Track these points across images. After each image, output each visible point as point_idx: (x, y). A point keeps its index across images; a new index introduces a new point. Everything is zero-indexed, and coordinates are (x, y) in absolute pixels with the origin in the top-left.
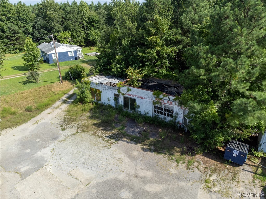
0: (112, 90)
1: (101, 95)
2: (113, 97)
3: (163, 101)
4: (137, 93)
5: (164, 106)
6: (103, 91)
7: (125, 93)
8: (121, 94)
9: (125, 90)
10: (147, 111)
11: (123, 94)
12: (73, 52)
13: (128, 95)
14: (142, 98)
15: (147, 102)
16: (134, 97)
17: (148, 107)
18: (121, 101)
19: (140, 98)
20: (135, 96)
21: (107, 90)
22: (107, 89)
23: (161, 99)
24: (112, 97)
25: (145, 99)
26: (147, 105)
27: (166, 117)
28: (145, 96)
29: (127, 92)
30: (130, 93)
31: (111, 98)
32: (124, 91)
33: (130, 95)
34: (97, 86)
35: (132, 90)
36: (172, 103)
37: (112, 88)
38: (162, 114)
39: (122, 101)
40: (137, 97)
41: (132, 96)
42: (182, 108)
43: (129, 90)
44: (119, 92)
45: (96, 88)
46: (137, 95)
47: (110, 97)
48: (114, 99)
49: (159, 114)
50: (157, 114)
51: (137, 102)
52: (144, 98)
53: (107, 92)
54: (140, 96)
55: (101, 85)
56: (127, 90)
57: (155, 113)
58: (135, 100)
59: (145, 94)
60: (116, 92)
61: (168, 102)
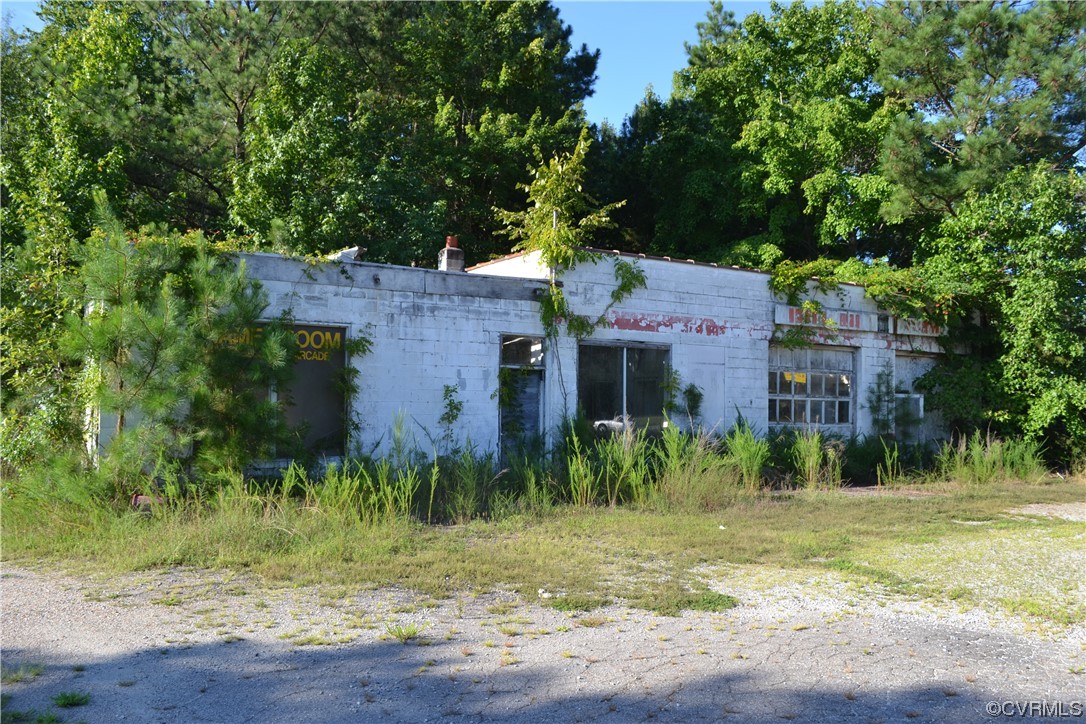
0: (486, 305)
2: (486, 374)
3: (825, 318)
4: (681, 296)
5: (809, 364)
7: (592, 312)
8: (562, 327)
9: (598, 290)
11: (580, 325)
13: (621, 323)
14: (713, 329)
15: (741, 354)
16: (661, 336)
18: (562, 393)
19: (699, 330)
20: (669, 323)
21: (427, 319)
22: (433, 309)
24: (472, 376)
25: (728, 332)
26: (741, 373)
27: (822, 428)
28: (729, 312)
29: (617, 296)
30: (636, 304)
31: (463, 384)
32: (588, 301)
33: (635, 325)
34: (317, 289)
36: (859, 324)
37: (485, 288)
38: (804, 420)
39: (572, 387)
41: (649, 327)
42: (889, 343)
43: (630, 282)
46: (680, 312)
47: (454, 382)
48: (494, 384)
49: (787, 424)
50: (779, 428)
51: (682, 371)
52: (723, 328)
53: (430, 334)
54: (699, 313)
56: (614, 284)
57: (773, 424)
58: (664, 352)
59: (728, 292)
60: (523, 319)
61: (843, 319)
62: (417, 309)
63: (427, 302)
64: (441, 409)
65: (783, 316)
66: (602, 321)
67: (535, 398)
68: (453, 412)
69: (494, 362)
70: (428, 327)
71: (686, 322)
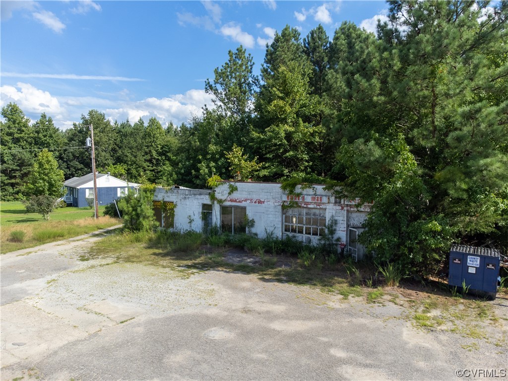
0: (199, 197)
1: (175, 213)
2: (199, 212)
3: (303, 198)
4: (249, 193)
5: (305, 213)
6: (178, 204)
7: (223, 198)
8: (216, 202)
9: (225, 192)
10: (270, 230)
11: (220, 201)
12: (126, 189)
13: (231, 201)
14: (260, 202)
15: (270, 210)
16: (243, 204)
17: (271, 219)
18: (216, 218)
19: (255, 202)
20: (246, 200)
21: (187, 200)
22: (188, 198)
23: (299, 195)
24: (196, 213)
25: (266, 203)
26: (270, 216)
27: (312, 237)
28: (266, 197)
29: (230, 194)
30: (235, 195)
31: (194, 215)
32: (222, 195)
33: (235, 201)
34: (169, 194)
35: (239, 189)
36: (321, 200)
37: (199, 193)
38: (303, 233)
39: (219, 217)
40: (249, 201)
41: (239, 202)
42: (342, 208)
43: (233, 189)
44: (213, 198)
45: (165, 200)
46: (249, 197)
47: (192, 215)
48: (201, 215)
49: (295, 234)
50: (291, 234)
51: (250, 214)
52: (264, 202)
53: (188, 203)
54: (255, 197)
55: (175, 191)
56: (229, 191)
57: (288, 233)
58: (244, 209)
59: (266, 191)
60: (207, 200)
61: (313, 199)
62: (185, 198)
63: (187, 197)
66: (225, 200)
67: (211, 219)
69: (201, 210)
70: (188, 202)
71: (251, 200)
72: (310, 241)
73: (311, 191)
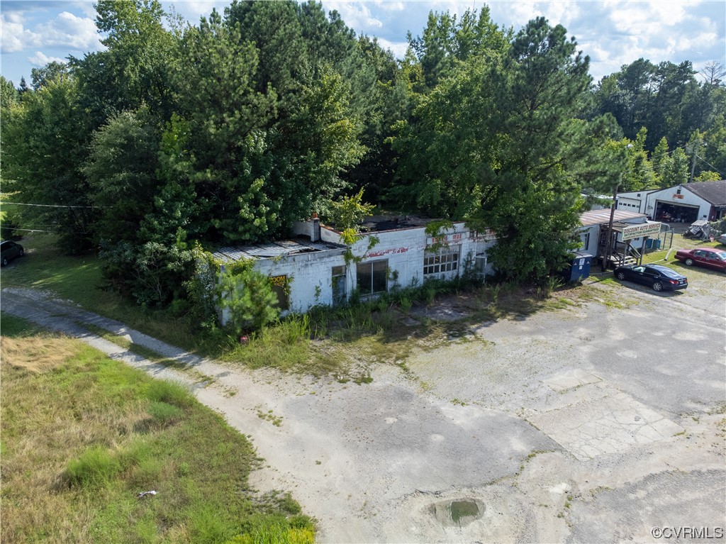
0: (327, 260)
1: (290, 289)
2: (328, 280)
3: (447, 238)
4: (392, 242)
5: (441, 252)
6: (296, 275)
7: (361, 254)
8: (351, 261)
9: (363, 247)
10: (412, 277)
11: (357, 259)
13: (371, 256)
14: (403, 250)
15: (414, 256)
16: (385, 257)
17: (415, 265)
18: (351, 282)
19: (398, 252)
20: (388, 252)
21: (310, 268)
22: (311, 264)
23: (443, 235)
24: (324, 281)
25: (409, 250)
26: (414, 262)
27: (445, 273)
28: (409, 244)
29: (369, 248)
30: (376, 248)
31: (321, 284)
32: (360, 251)
33: (376, 255)
34: (277, 266)
35: (380, 240)
36: (460, 237)
37: (327, 255)
38: (438, 271)
39: (355, 279)
40: (391, 252)
41: (381, 255)
42: (474, 240)
43: (374, 242)
44: (348, 256)
45: (273, 274)
46: (392, 247)
47: (318, 285)
48: (331, 282)
49: (433, 275)
50: (428, 276)
51: (392, 266)
52: (407, 250)
53: (310, 272)
54: (398, 246)
55: (290, 259)
56: (369, 244)
57: (426, 275)
58: (386, 261)
59: (409, 237)
60: (339, 261)
61: (454, 237)
62: (307, 265)
63: (309, 263)
64: (315, 292)
65: (430, 242)
66: (364, 257)
67: (344, 283)
68: (318, 292)
69: (330, 276)
70: (310, 270)
71: (394, 250)
72: (444, 276)
73: (451, 230)
